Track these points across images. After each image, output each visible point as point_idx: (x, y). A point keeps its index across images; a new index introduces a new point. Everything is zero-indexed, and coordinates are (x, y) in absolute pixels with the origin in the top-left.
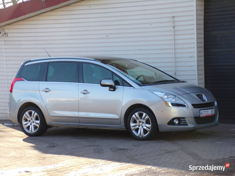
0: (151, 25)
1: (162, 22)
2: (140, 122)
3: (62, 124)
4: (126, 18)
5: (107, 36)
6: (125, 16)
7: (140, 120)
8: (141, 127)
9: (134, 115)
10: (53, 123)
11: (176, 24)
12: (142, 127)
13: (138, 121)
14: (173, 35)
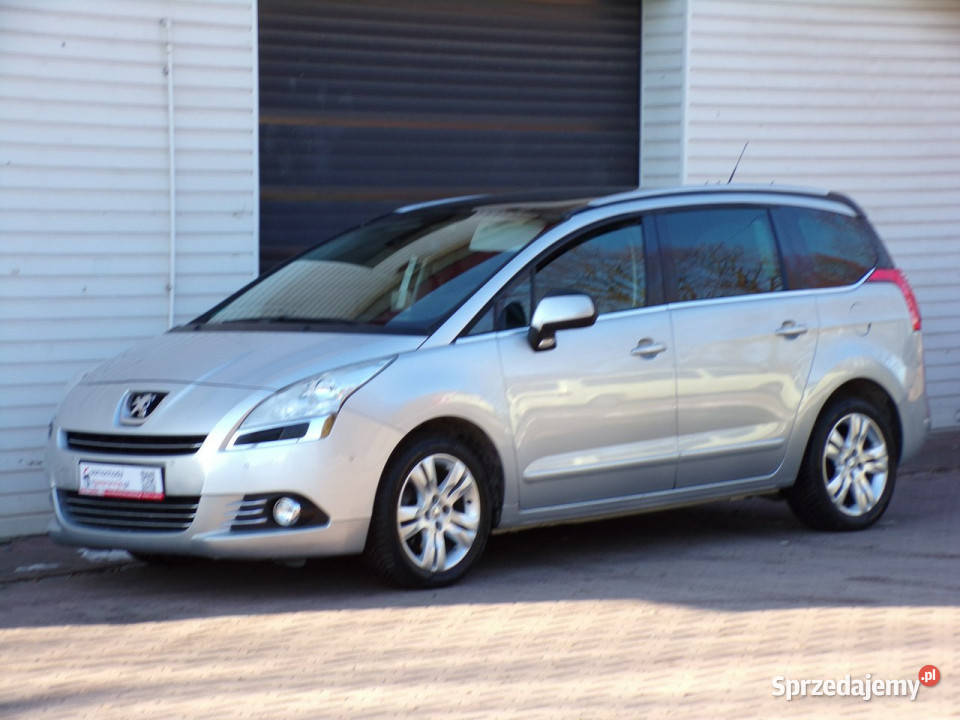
0: (63, 45)
1: (115, 41)
14: (171, 108)
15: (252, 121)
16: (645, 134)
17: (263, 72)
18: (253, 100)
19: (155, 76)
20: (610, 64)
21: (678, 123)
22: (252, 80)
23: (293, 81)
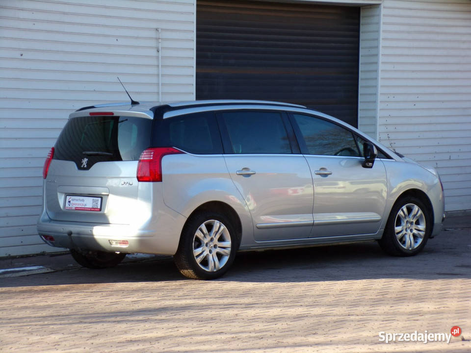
0: (117, 40)
1: (138, 38)
2: (407, 222)
3: (283, 242)
5: (22, 55)
7: (408, 219)
8: (409, 231)
12: (411, 231)
14: (160, 66)
15: (193, 71)
16: (361, 75)
17: (198, 50)
18: (194, 63)
19: (153, 52)
20: (346, 45)
21: (376, 71)
22: (193, 54)
23: (209, 54)
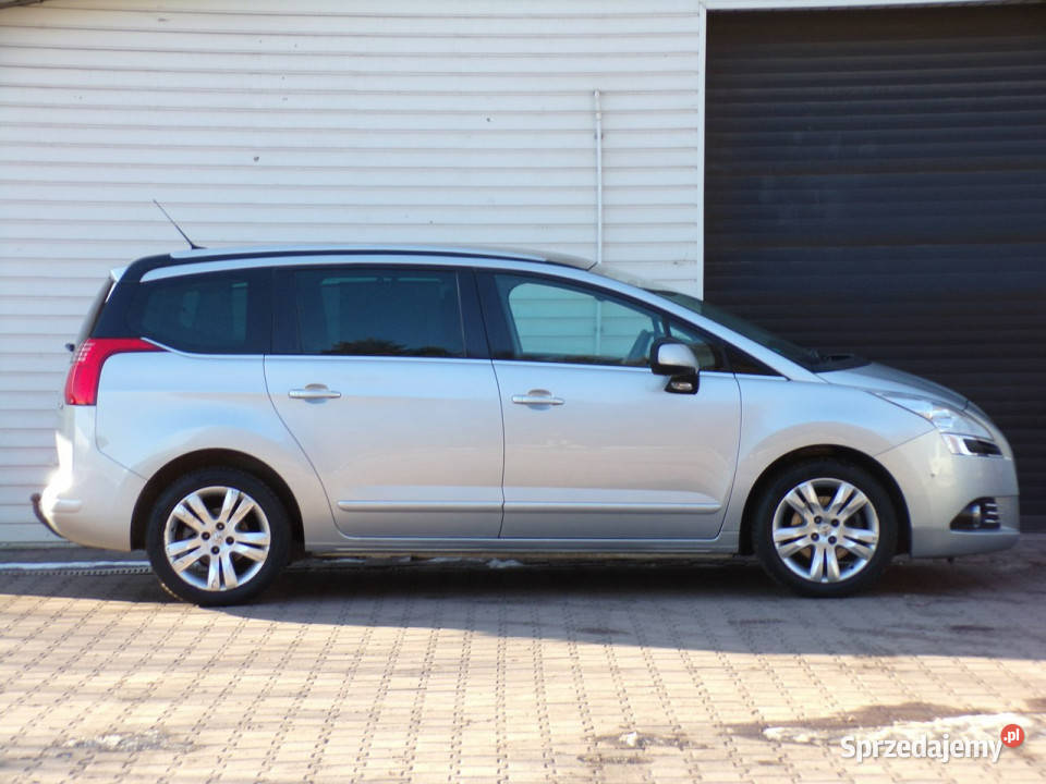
0: (488, 120)
1: (542, 113)
2: (818, 520)
4: (360, 84)
5: (257, 159)
6: (357, 74)
7: (820, 512)
8: (824, 541)
9: (792, 491)
10: (344, 540)
11: (613, 122)
12: (832, 540)
13: (809, 517)
14: (599, 169)
